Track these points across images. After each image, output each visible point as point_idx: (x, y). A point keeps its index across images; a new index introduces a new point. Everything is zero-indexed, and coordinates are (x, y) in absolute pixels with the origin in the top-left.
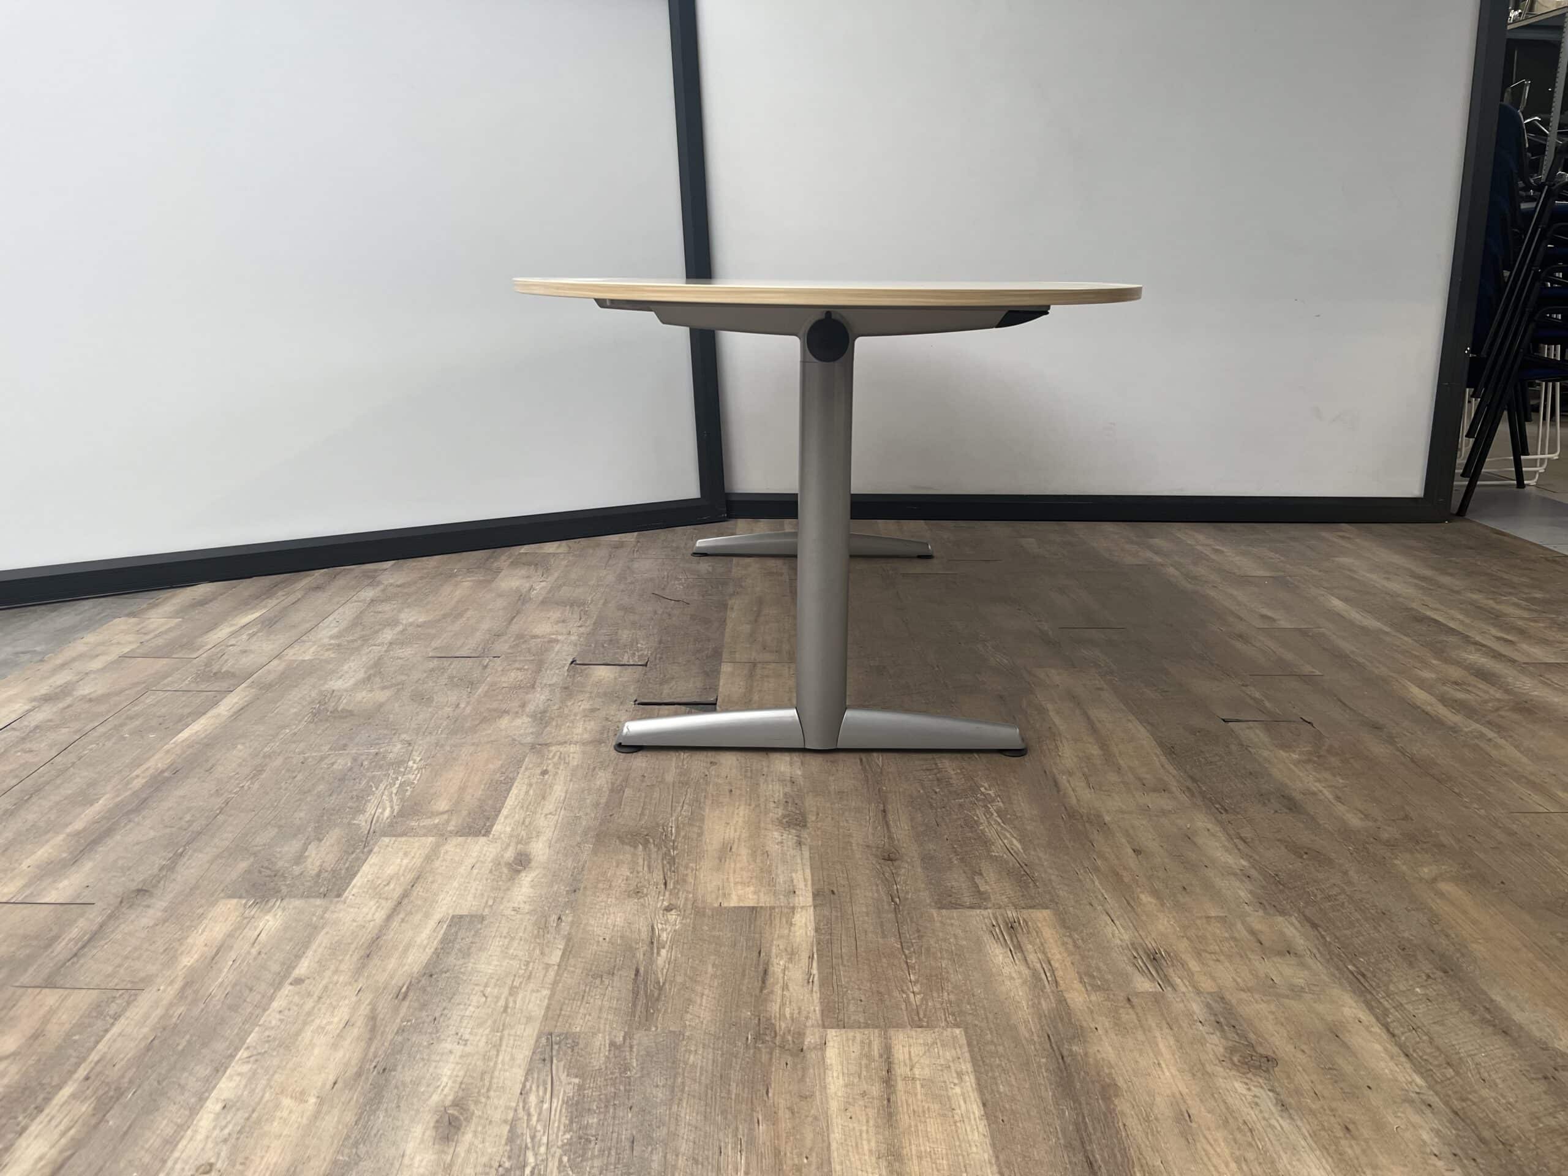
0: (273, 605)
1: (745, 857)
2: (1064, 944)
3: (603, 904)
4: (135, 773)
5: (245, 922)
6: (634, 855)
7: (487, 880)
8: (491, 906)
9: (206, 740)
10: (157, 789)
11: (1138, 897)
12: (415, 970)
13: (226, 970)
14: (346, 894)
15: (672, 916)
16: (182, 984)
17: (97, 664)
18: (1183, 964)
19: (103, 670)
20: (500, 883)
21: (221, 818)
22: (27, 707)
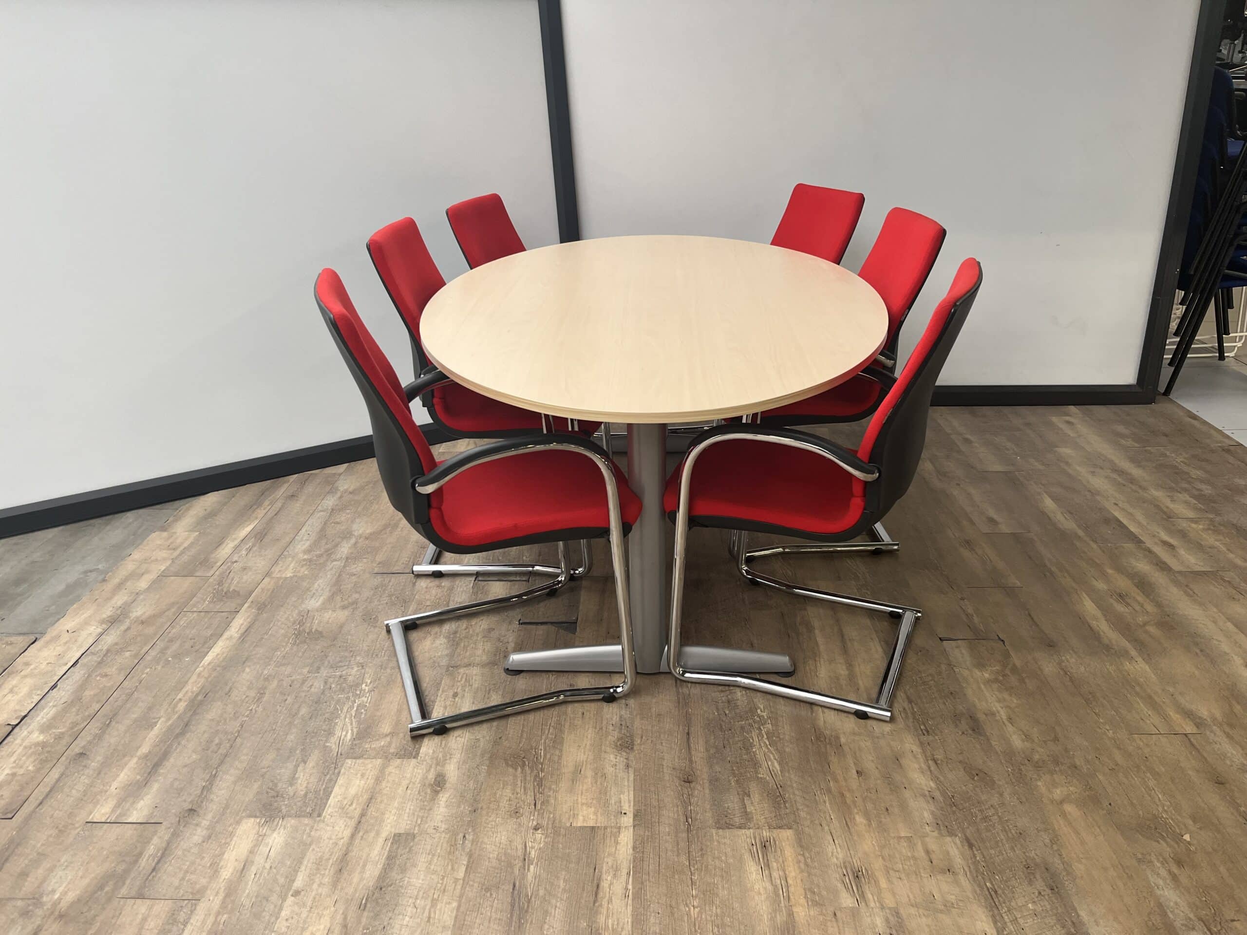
0: (262, 515)
1: (589, 780)
2: (799, 862)
3: (493, 823)
4: (178, 697)
5: (260, 838)
6: (515, 776)
7: (417, 799)
8: (419, 825)
9: (223, 664)
10: (195, 713)
11: (854, 818)
12: (371, 884)
13: (250, 883)
14: (324, 814)
15: (539, 835)
16: (223, 895)
17: (143, 584)
18: (876, 882)
19: (148, 589)
20: (426, 803)
21: (239, 740)
22: (100, 630)
